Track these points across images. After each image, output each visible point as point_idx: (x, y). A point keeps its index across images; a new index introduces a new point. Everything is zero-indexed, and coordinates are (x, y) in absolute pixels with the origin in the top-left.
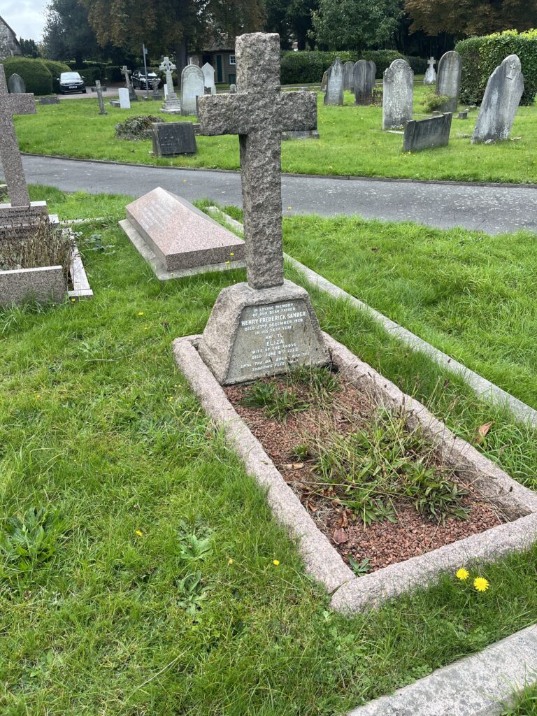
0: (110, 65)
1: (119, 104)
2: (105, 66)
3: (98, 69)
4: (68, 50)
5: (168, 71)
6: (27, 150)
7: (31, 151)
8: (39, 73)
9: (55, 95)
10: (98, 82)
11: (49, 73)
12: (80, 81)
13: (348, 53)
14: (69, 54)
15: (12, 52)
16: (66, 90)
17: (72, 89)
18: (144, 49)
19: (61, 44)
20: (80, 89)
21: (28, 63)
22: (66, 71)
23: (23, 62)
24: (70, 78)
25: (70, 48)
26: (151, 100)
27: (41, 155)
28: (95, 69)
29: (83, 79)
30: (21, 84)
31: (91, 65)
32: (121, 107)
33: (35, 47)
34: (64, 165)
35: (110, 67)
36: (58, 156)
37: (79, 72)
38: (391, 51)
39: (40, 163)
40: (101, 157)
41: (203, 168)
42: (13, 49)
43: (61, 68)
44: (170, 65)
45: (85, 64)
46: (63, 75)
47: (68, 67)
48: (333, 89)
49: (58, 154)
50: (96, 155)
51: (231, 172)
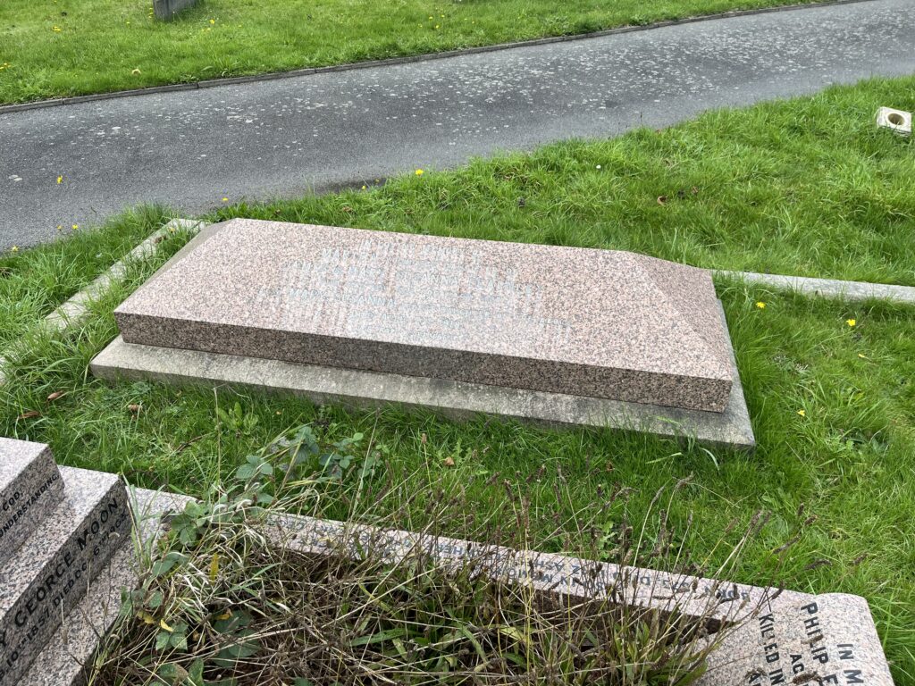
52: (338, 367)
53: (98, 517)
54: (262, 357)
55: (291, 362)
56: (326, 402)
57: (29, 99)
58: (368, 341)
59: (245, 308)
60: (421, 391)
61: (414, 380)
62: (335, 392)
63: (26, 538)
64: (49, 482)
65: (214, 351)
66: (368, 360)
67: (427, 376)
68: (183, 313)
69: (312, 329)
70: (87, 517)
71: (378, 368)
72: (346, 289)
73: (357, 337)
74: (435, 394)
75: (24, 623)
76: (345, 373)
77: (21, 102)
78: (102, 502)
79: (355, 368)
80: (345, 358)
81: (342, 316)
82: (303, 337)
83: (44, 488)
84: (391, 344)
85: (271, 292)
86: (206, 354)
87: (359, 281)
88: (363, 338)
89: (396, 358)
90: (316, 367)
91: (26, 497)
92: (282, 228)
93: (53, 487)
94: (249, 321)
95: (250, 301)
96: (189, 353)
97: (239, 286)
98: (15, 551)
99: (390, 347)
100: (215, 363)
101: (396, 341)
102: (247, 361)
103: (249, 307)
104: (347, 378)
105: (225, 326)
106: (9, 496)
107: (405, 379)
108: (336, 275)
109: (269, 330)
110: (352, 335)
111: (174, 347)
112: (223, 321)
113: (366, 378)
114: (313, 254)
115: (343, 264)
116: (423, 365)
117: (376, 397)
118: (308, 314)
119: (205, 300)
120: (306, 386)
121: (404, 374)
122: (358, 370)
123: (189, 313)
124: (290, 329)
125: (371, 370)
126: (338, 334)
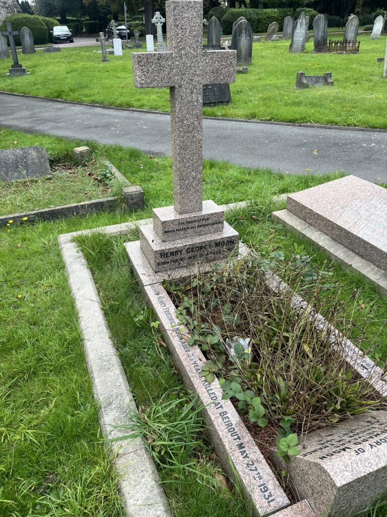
0: (87, 20)
1: (113, 52)
2: (83, 21)
3: (78, 23)
4: (55, 9)
5: (159, 23)
6: (64, 98)
7: (69, 99)
8: (37, 26)
9: (50, 45)
10: (101, 33)
11: (45, 27)
12: (69, 33)
13: (276, 10)
14: (56, 12)
15: (15, 10)
16: (58, 40)
17: (62, 39)
18: (125, 6)
19: (50, 4)
20: (69, 39)
21: (29, 18)
22: (57, 25)
23: (25, 18)
24: (60, 30)
25: (57, 7)
26: (134, 48)
27: (80, 103)
28: (76, 24)
29: (71, 31)
30: (30, 35)
31: (72, 21)
32: (115, 54)
33: (29, 7)
34: (111, 115)
35: (87, 22)
36: (97, 105)
37: (67, 26)
38: (309, 9)
39: (87, 113)
40: (142, 106)
41: (255, 120)
42: (16, 8)
43: (52, 23)
44: (160, 18)
45: (68, 19)
46: (55, 28)
47: (57, 22)
48: (298, 39)
49: (97, 103)
50: (136, 104)
51: (289, 125)
52: (349, 249)
53: (226, 241)
54: (325, 233)
55: (334, 239)
56: (336, 261)
57: (348, 125)
58: (365, 241)
59: (329, 210)
60: (376, 274)
61: (376, 269)
62: (340, 257)
63: (205, 234)
64: (219, 223)
65: (311, 224)
66: (362, 250)
67: (384, 270)
68: (308, 204)
69: (346, 227)
70: (222, 238)
71: (365, 257)
72: (372, 216)
73: (361, 237)
74: (381, 278)
75: (189, 253)
76: (351, 253)
77: (344, 126)
78: (229, 237)
79: (355, 252)
80: (354, 246)
81: (362, 227)
82: (341, 229)
83: (217, 223)
84: (373, 246)
85: (343, 207)
86: (308, 224)
87: (380, 215)
88: (364, 239)
89: (373, 254)
90: (341, 246)
91: (210, 222)
92: (366, 184)
93: (220, 225)
94: (326, 215)
95: (332, 208)
96: (303, 222)
97: (333, 201)
98: (200, 235)
99: (372, 247)
100: (308, 228)
101: (376, 246)
102: (319, 232)
103: (330, 210)
104: (350, 255)
105: (318, 214)
106: (205, 218)
107: (373, 266)
108: (373, 210)
109: (331, 221)
110: (360, 235)
111: (300, 217)
112: (318, 212)
113: (357, 258)
114: (370, 198)
115: (379, 206)
116: (383, 263)
117: (355, 267)
118: (349, 221)
119: (318, 202)
120: (332, 251)
121: (374, 264)
122: (357, 254)
123: (309, 205)
124: (338, 224)
125: (361, 256)
126: (354, 233)
